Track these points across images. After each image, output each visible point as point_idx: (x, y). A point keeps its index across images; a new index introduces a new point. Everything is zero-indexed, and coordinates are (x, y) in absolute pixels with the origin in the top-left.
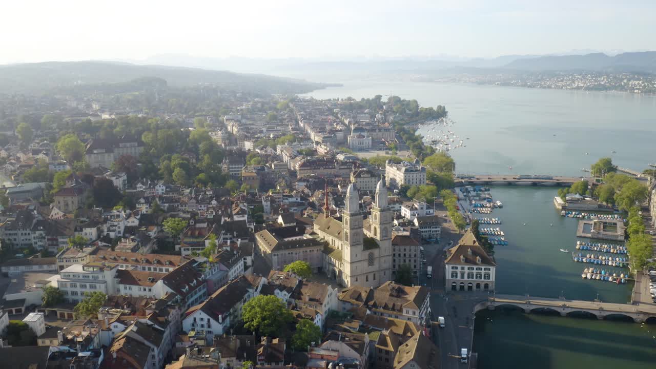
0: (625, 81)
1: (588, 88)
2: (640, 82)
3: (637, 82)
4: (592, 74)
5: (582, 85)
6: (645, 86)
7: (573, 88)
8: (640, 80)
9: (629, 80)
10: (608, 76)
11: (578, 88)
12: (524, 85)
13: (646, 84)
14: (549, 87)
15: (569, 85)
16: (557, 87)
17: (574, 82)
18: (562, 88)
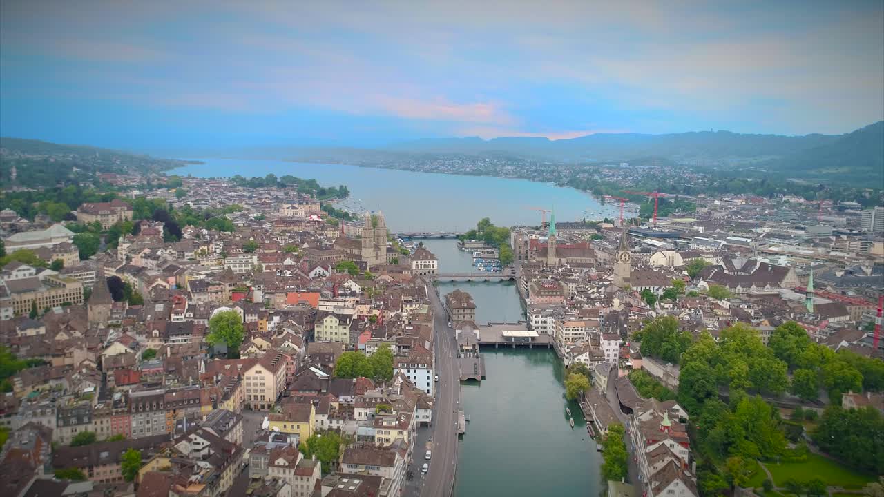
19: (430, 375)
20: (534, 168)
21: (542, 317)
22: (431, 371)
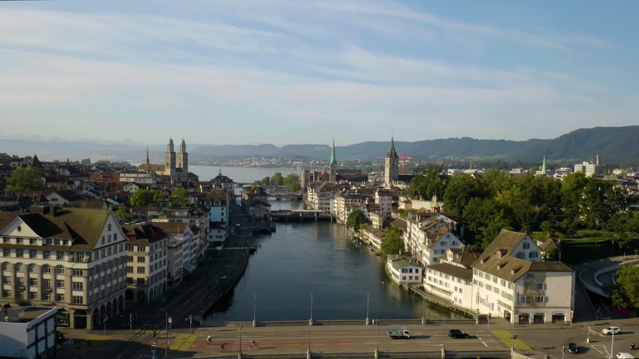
0: (290, 162)
1: (262, 166)
2: (301, 163)
3: (298, 163)
4: (265, 157)
5: (258, 164)
6: (304, 165)
7: (251, 167)
8: (300, 161)
9: (293, 161)
10: (277, 158)
11: (255, 166)
12: (212, 165)
13: (305, 164)
14: (232, 166)
15: (248, 165)
16: (238, 166)
17: (251, 162)
18: (243, 166)
19: (224, 211)
20: (317, 162)
21: (325, 200)
22: (225, 208)
